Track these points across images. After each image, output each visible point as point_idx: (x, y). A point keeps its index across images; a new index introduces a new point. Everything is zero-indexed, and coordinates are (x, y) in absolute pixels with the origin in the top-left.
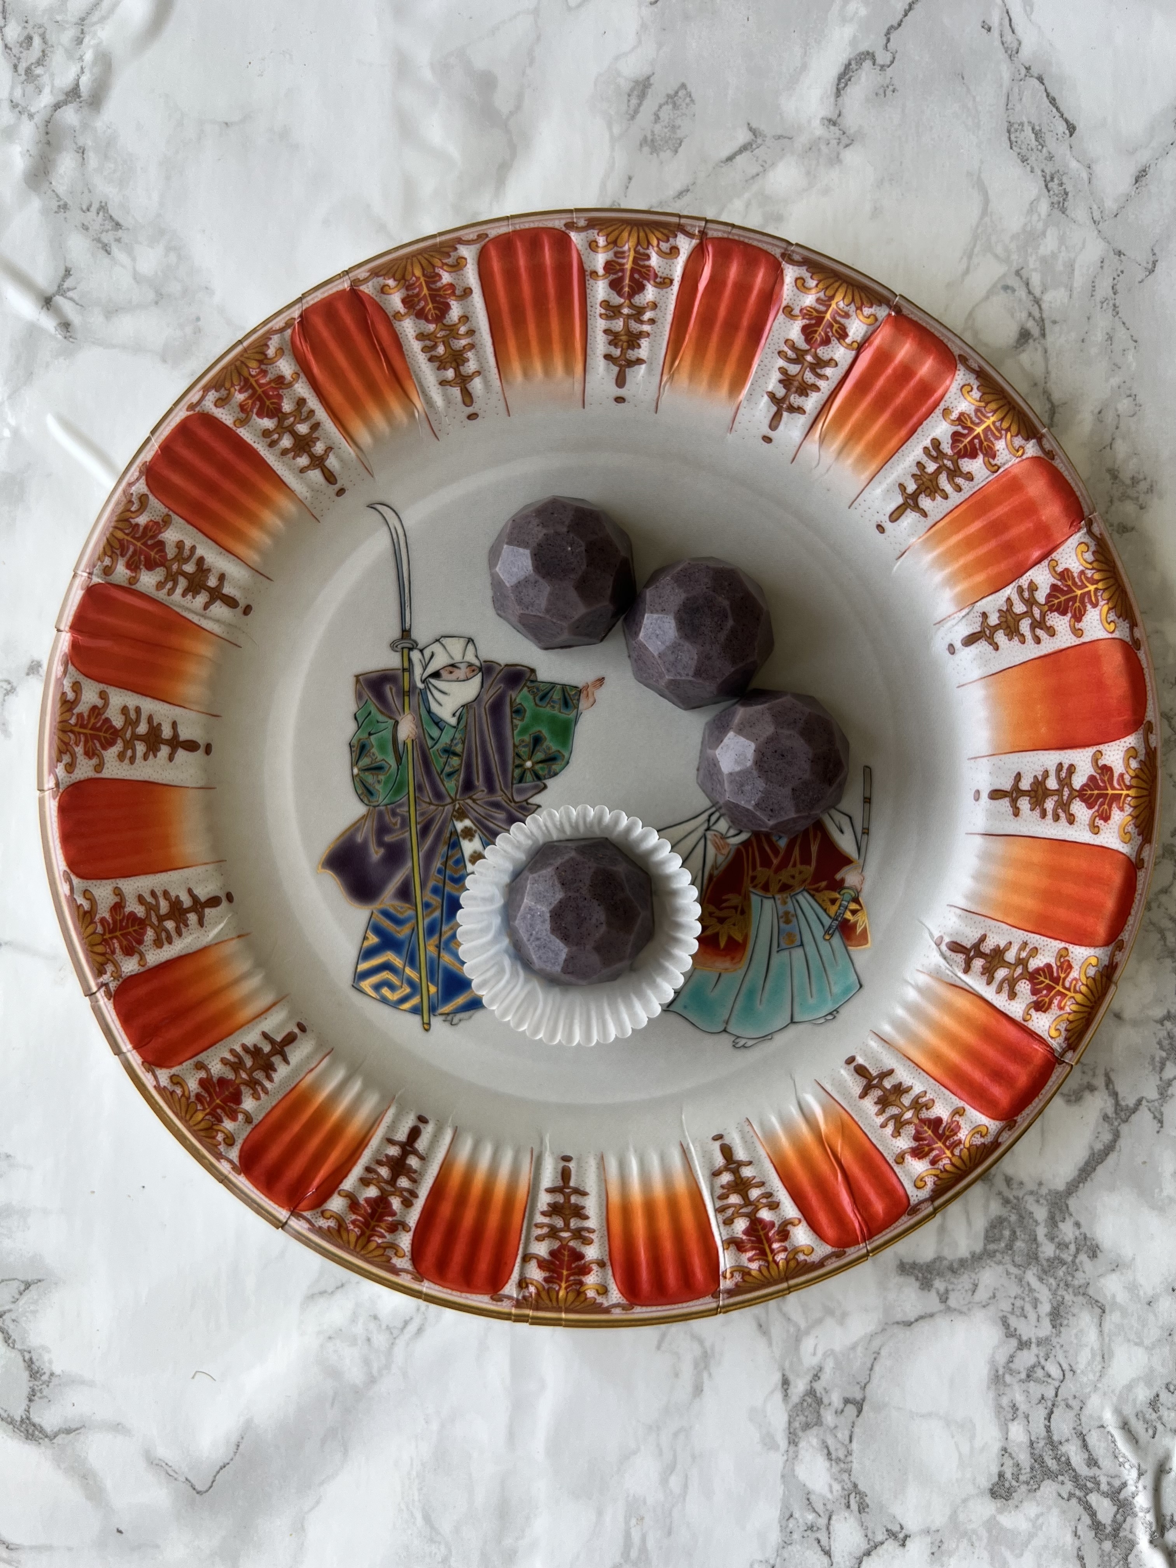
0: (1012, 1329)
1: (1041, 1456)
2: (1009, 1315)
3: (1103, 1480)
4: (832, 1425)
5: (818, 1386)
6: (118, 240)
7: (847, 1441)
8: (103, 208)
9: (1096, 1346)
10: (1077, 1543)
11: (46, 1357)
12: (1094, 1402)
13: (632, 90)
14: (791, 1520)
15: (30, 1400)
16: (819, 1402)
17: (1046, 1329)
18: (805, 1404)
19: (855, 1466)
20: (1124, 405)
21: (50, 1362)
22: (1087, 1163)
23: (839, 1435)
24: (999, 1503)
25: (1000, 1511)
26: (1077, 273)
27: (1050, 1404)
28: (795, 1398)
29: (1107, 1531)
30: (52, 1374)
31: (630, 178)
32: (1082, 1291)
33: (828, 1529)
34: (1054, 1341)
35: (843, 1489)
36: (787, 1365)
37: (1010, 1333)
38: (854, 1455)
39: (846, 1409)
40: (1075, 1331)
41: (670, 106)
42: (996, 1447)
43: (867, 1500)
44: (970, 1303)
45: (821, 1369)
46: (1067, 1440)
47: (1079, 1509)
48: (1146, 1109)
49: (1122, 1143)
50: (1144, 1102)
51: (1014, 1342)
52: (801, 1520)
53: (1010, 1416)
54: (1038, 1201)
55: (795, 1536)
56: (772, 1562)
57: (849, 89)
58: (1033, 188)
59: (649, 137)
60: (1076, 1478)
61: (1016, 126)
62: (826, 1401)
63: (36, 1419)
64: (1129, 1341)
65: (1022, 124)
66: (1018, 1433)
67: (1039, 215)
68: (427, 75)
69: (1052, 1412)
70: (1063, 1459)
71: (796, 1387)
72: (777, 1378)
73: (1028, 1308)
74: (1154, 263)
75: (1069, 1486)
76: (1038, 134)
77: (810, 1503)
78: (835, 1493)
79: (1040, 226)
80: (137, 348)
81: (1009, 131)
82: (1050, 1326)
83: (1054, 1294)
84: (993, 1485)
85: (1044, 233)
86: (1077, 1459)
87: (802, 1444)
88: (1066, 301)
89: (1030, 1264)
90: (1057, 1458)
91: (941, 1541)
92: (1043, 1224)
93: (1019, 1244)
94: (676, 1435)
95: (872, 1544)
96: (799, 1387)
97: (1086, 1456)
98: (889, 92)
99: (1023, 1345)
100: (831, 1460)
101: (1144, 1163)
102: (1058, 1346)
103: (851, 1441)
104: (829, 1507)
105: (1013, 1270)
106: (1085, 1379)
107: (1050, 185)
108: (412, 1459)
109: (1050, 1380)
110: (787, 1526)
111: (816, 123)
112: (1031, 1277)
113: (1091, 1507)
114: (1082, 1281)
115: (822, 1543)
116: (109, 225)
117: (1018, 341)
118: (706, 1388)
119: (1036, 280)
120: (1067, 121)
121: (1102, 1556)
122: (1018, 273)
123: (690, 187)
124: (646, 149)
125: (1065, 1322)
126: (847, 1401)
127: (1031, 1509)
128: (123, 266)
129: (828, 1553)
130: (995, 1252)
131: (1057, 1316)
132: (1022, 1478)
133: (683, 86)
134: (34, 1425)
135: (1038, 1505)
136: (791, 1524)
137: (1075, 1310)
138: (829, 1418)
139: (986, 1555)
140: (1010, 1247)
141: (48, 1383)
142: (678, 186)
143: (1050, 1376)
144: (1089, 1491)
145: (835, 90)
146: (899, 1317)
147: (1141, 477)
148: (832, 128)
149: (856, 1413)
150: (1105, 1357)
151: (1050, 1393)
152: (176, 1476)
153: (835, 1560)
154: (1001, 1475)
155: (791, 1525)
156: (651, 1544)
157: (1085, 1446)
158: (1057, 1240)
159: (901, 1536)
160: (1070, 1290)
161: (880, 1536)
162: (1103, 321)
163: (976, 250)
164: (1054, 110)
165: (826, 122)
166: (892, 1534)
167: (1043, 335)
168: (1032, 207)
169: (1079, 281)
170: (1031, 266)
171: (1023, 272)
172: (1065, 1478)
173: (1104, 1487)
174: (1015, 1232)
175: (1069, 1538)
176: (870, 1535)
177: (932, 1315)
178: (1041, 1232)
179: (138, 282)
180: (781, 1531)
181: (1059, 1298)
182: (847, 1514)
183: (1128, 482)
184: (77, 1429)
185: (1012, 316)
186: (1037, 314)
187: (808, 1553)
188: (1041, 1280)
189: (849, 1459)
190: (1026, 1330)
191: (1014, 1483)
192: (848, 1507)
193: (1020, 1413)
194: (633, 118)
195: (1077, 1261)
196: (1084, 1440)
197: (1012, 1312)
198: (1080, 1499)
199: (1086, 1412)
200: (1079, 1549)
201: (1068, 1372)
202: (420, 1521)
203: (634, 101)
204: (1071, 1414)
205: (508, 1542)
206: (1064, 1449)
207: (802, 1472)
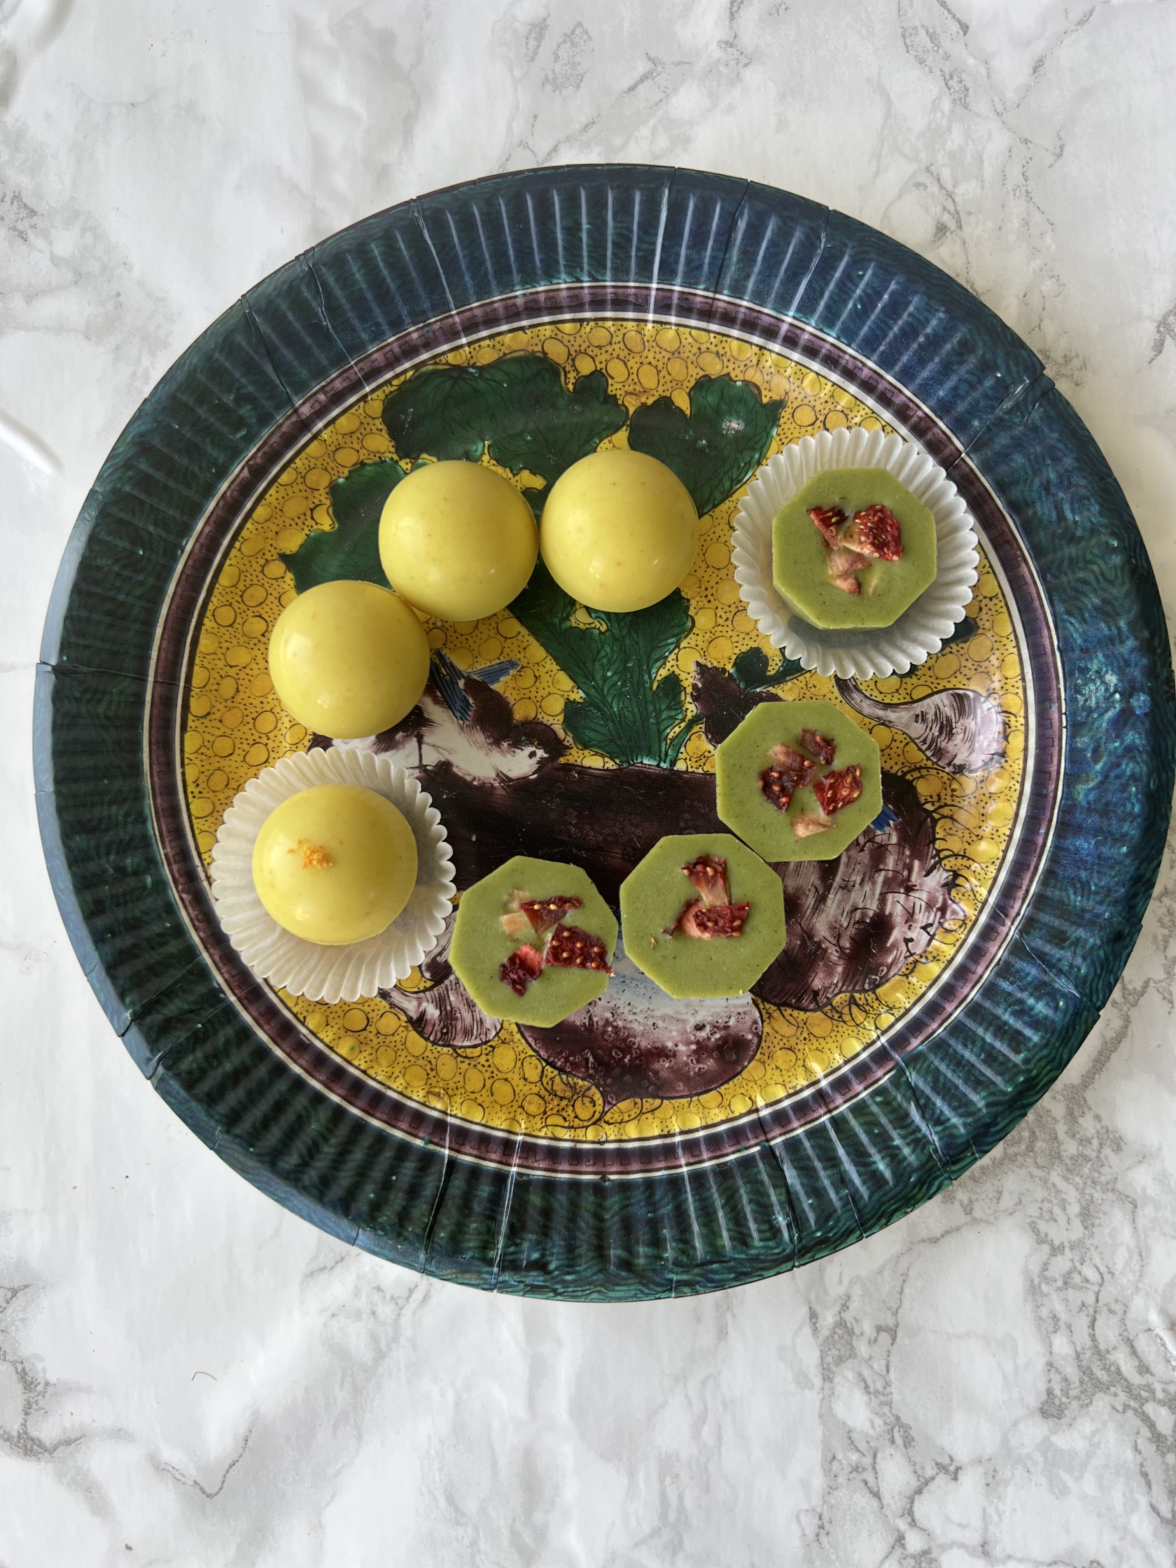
0: (1043, 1235)
1: (1089, 1368)
2: (1037, 1221)
3: (1158, 1387)
4: (866, 1356)
5: (848, 1316)
6: (34, 227)
7: (884, 1372)
8: (17, 197)
9: (1132, 1245)
10: (1139, 1459)
11: (40, 1366)
12: (1138, 1303)
13: (530, 32)
14: (835, 1463)
15: (27, 1414)
16: (851, 1333)
17: (1077, 1232)
18: (836, 1337)
19: (896, 1397)
20: (1048, 286)
21: (44, 1371)
22: (1100, 1053)
23: (876, 1366)
24: (1051, 1422)
25: (1054, 1431)
26: (986, 164)
27: (1091, 1310)
28: (825, 1332)
29: (1169, 1443)
30: (47, 1384)
31: (535, 117)
32: (1111, 1187)
33: (874, 1468)
34: (1088, 1242)
35: (885, 1423)
36: (813, 1296)
37: (1041, 1239)
38: (893, 1386)
39: (880, 1338)
40: (1108, 1230)
41: (568, 44)
42: (1040, 1364)
43: (912, 1432)
44: (995, 1212)
45: (849, 1297)
46: (1115, 1348)
47: (1136, 1422)
48: (1154, 990)
49: (1133, 1027)
50: (1151, 984)
51: (1046, 1248)
52: (844, 1462)
53: (1051, 1328)
54: (1054, 1098)
55: (841, 1480)
56: (819, 1510)
57: (742, 12)
58: (933, 88)
59: (551, 76)
60: (1129, 1388)
61: (910, 31)
62: (857, 1331)
63: (33, 1432)
64: (1165, 1235)
65: (915, 28)
66: (1061, 1345)
67: (943, 113)
68: (327, 38)
69: (1095, 1320)
70: (1113, 1369)
71: (824, 1319)
72: (804, 1311)
73: (1057, 1210)
74: (1062, 147)
75: (1123, 1397)
76: (932, 37)
77: (852, 1443)
78: (878, 1429)
79: (945, 122)
80: (60, 329)
81: (904, 36)
82: (1082, 1228)
83: (1082, 1193)
84: (1043, 1403)
85: (949, 129)
86: (1128, 1367)
87: (837, 1379)
88: (979, 191)
89: (1053, 1164)
90: (1107, 1369)
91: (995, 1471)
92: (1062, 1121)
93: (1040, 1145)
94: (704, 1383)
95: (922, 1479)
96: (828, 1318)
97: (1137, 1364)
98: (781, 11)
99: (1056, 1250)
100: (869, 1393)
101: (1159, 1046)
102: (1092, 1248)
103: (888, 1371)
104: (873, 1444)
105: (1037, 1172)
106: (1125, 1281)
107: (950, 83)
108: (429, 1437)
109: (1088, 1286)
110: (831, 1470)
111: (713, 46)
112: (1055, 1177)
113: (1148, 1418)
114: (1109, 1177)
115: (870, 1485)
116: (23, 213)
117: (936, 235)
118: (729, 1330)
119: (946, 175)
120: (959, 21)
121: (1167, 1470)
122: (928, 170)
123: (596, 120)
124: (549, 88)
125: (1097, 1222)
126: (879, 1329)
127: (1086, 1426)
128: (41, 251)
129: (877, 1495)
130: (1016, 1155)
131: (1087, 1215)
132: (1073, 1393)
133: (580, 24)
134: (32, 1440)
135: (1092, 1420)
136: (835, 1466)
137: (1105, 1208)
138: (863, 1349)
139: (1043, 1481)
140: (1030, 1148)
141: (43, 1394)
142: (584, 120)
143: (1087, 1281)
144: (1143, 1401)
145: (728, 13)
146: (924, 1234)
147: (1073, 354)
148: (729, 49)
149: (890, 1341)
150: (1142, 1254)
151: (1090, 1299)
152: (183, 1479)
153: (884, 1502)
154: (1050, 1392)
155: (834, 1468)
156: (689, 1503)
157: (1134, 1352)
158: (1078, 1136)
159: (952, 1468)
160: (1098, 1187)
161: (930, 1472)
162: (1017, 208)
163: (884, 152)
164: (946, 12)
165: (723, 45)
166: (942, 1468)
167: (960, 227)
168: (935, 105)
169: (988, 170)
170: (940, 161)
171: (932, 168)
172: (1118, 1389)
173: (1160, 1395)
174: (1034, 1133)
175: (1129, 1454)
176: (920, 1472)
177: (958, 1229)
178: (1061, 1129)
179: (56, 265)
180: (825, 1476)
181: (1087, 1197)
182: (892, 1451)
183: (1062, 361)
184: (77, 1439)
185: (927, 211)
186: (952, 209)
187: (857, 1497)
188: (1066, 1179)
189: (888, 1390)
190: (1058, 1234)
191: (1064, 1400)
192: (893, 1442)
193: (1062, 1324)
194: (532, 59)
195: (1102, 1156)
196: (1132, 1347)
197: (1041, 1217)
198: (1136, 1410)
199: (1131, 1315)
200: (1142, 1465)
201: (1107, 1274)
202: (443, 1503)
203: (532, 43)
204: (1115, 1319)
205: (538, 1517)
206: (1112, 1357)
207: (840, 1410)
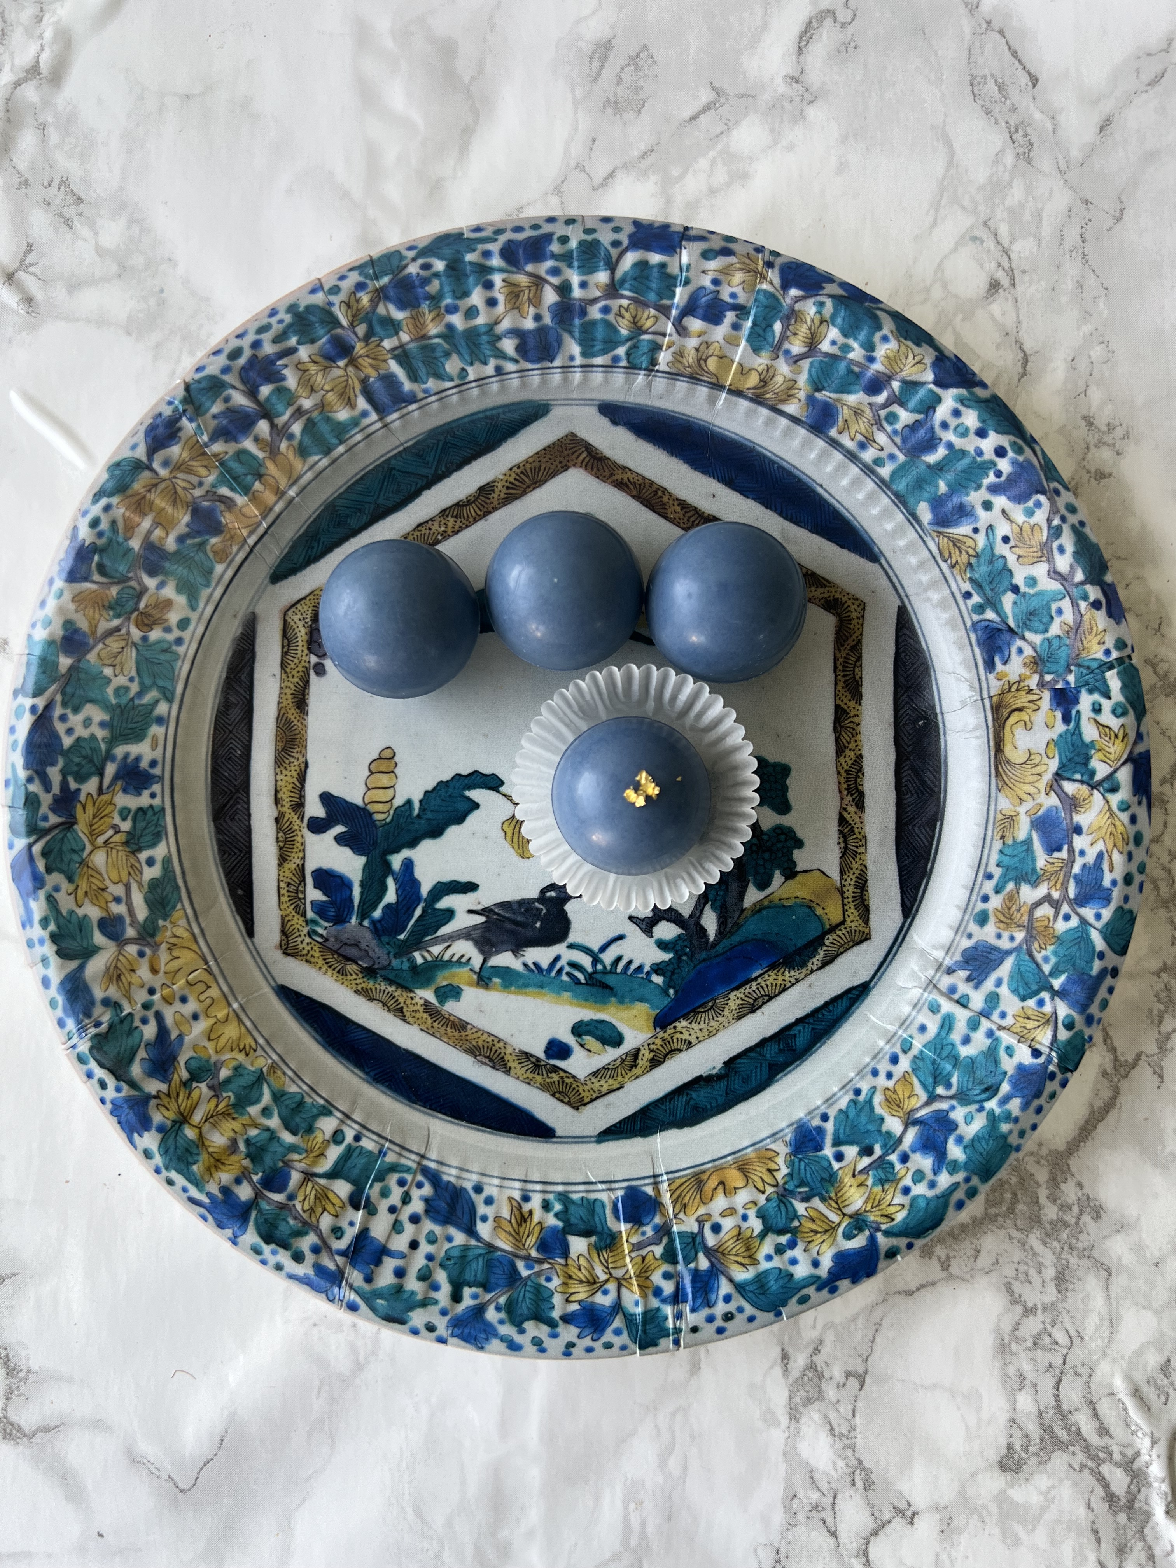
0: (1017, 1296)
1: (1050, 1426)
2: (1013, 1281)
3: (1116, 1449)
4: (834, 1400)
5: (819, 1360)
6: (80, 214)
7: (850, 1416)
8: (64, 183)
9: (1104, 1311)
10: (1091, 1516)
11: (23, 1354)
12: (1104, 1368)
13: (594, 52)
14: (796, 1501)
15: (7, 1399)
16: (821, 1376)
17: (1051, 1294)
18: (806, 1378)
19: (860, 1441)
20: (1097, 352)
21: (28, 1358)
22: (1087, 1122)
23: (842, 1410)
24: (1009, 1476)
25: (1011, 1485)
26: (1045, 222)
27: (1058, 1371)
28: (795, 1373)
29: (1122, 1503)
30: (29, 1371)
31: (594, 140)
32: (1087, 1253)
33: (833, 1508)
34: (1061, 1306)
35: (848, 1466)
36: (786, 1338)
37: (1014, 1299)
38: (858, 1430)
39: (848, 1383)
40: (1081, 1296)
41: (633, 68)
42: (1003, 1419)
43: (872, 1476)
44: (972, 1269)
45: (821, 1342)
46: (1077, 1409)
47: (1091, 1481)
48: (1146, 1064)
49: (1122, 1099)
50: (1143, 1057)
51: (1019, 1309)
52: (805, 1501)
53: (1017, 1386)
54: (1038, 1163)
55: (801, 1517)
56: (777, 1545)
57: (810, 47)
58: (996, 139)
59: (612, 99)
60: (1087, 1449)
61: (979, 79)
62: (827, 1375)
63: (13, 1417)
64: (1137, 1304)
65: (985, 77)
66: (1025, 1402)
67: (1005, 166)
68: (389, 43)
69: (1060, 1381)
70: (1073, 1429)
71: (795, 1361)
72: (776, 1352)
73: (1032, 1272)
74: (1122, 211)
75: (1081, 1457)
76: (1001, 87)
77: (814, 1482)
78: (840, 1471)
79: (1006, 177)
80: (101, 321)
81: (972, 85)
82: (1055, 1292)
83: (1059, 1258)
84: (1003, 1458)
85: (1010, 184)
86: (1088, 1428)
87: (803, 1420)
88: (1035, 250)
89: (1032, 1227)
90: (1067, 1429)
91: (951, 1518)
92: (1044, 1186)
93: (1021, 1207)
94: (673, 1414)
95: (879, 1522)
96: (799, 1361)
97: (1097, 1426)
98: (851, 49)
99: (1029, 1311)
100: (834, 1436)
101: (1146, 1119)
102: (1064, 1312)
103: (854, 1416)
104: (834, 1485)
105: (1016, 1234)
106: (1093, 1346)
107: (1015, 137)
108: (401, 1449)
109: (1057, 1347)
110: (791, 1507)
111: (779, 80)
112: (1034, 1240)
113: (1104, 1478)
114: (1087, 1244)
115: (828, 1524)
116: (70, 200)
117: (989, 290)
118: (702, 1365)
119: (1004, 230)
120: (1029, 73)
121: (1117, 1529)
122: (985, 224)
123: (655, 148)
124: (609, 111)
125: (1071, 1287)
126: (848, 1374)
127: (1042, 1481)
128: (85, 240)
129: (834, 1534)
130: (996, 1216)
131: (1061, 1279)
132: (1032, 1449)
133: (645, 48)
134: (12, 1424)
135: (1049, 1477)
136: (796, 1503)
137: (1080, 1273)
138: (831, 1393)
139: (997, 1531)
140: (1011, 1210)
141: (25, 1380)
142: (643, 147)
143: (1057, 1343)
144: (1100, 1462)
145: (796, 48)
146: (900, 1286)
147: (1117, 423)
148: (795, 85)
149: (858, 1387)
150: (1113, 1322)
151: (1058, 1361)
152: (158, 1473)
153: (841, 1541)
154: (1010, 1447)
155: (795, 1506)
156: (650, 1529)
157: (1096, 1415)
158: (1059, 1201)
159: (909, 1513)
160: (1075, 1253)
161: (887, 1515)
162: (1072, 269)
163: (943, 203)
164: (1017, 62)
165: (789, 80)
166: (899, 1512)
167: (1014, 285)
168: (998, 159)
169: (1047, 230)
170: (999, 216)
171: (990, 223)
172: (1077, 1449)
173: (1117, 1457)
174: (1016, 1195)
175: (1082, 1511)
176: (877, 1514)
177: (933, 1284)
178: (1043, 1194)
179: (100, 256)
180: (785, 1512)
181: (1063, 1262)
182: (852, 1493)
183: (1104, 428)
184: (56, 1427)
185: (982, 266)
186: (1006, 265)
187: (814, 1534)
188: (1045, 1243)
189: (853, 1434)
190: (1031, 1295)
191: (1023, 1455)
192: (854, 1484)
193: (1027, 1382)
194: (595, 80)
195: (1081, 1223)
196: (1094, 1409)
197: (1016, 1278)
198: (1092, 1470)
199: (1096, 1379)
200: (1093, 1522)
201: (1076, 1338)
202: (411, 1516)
203: (596, 64)
204: (1080, 1382)
205: (504, 1534)
206: (1073, 1418)
207: (804, 1449)
